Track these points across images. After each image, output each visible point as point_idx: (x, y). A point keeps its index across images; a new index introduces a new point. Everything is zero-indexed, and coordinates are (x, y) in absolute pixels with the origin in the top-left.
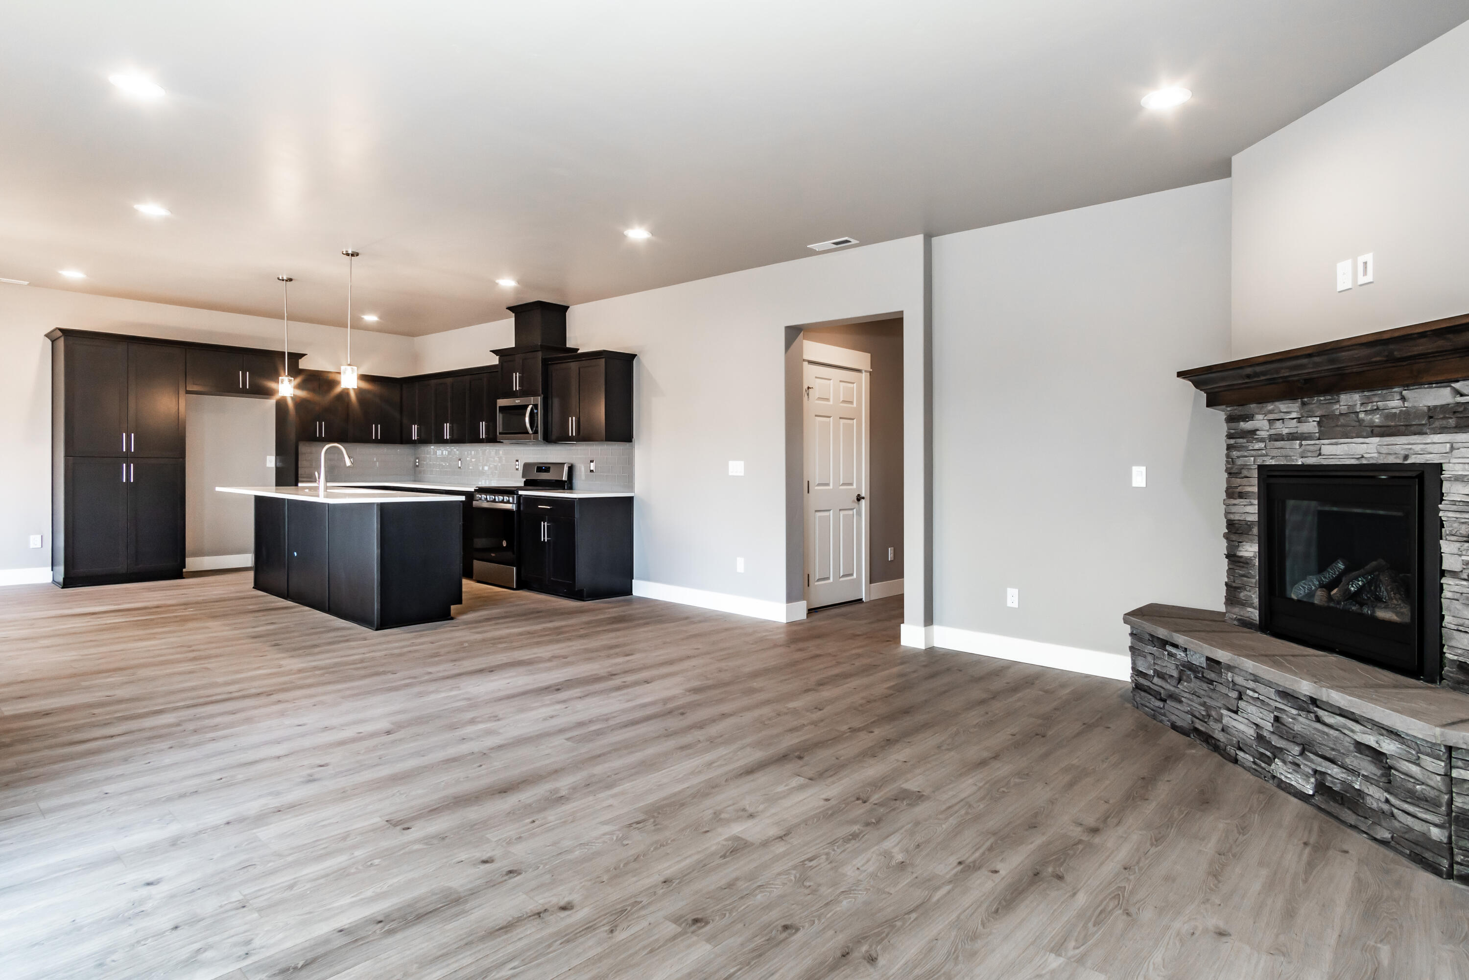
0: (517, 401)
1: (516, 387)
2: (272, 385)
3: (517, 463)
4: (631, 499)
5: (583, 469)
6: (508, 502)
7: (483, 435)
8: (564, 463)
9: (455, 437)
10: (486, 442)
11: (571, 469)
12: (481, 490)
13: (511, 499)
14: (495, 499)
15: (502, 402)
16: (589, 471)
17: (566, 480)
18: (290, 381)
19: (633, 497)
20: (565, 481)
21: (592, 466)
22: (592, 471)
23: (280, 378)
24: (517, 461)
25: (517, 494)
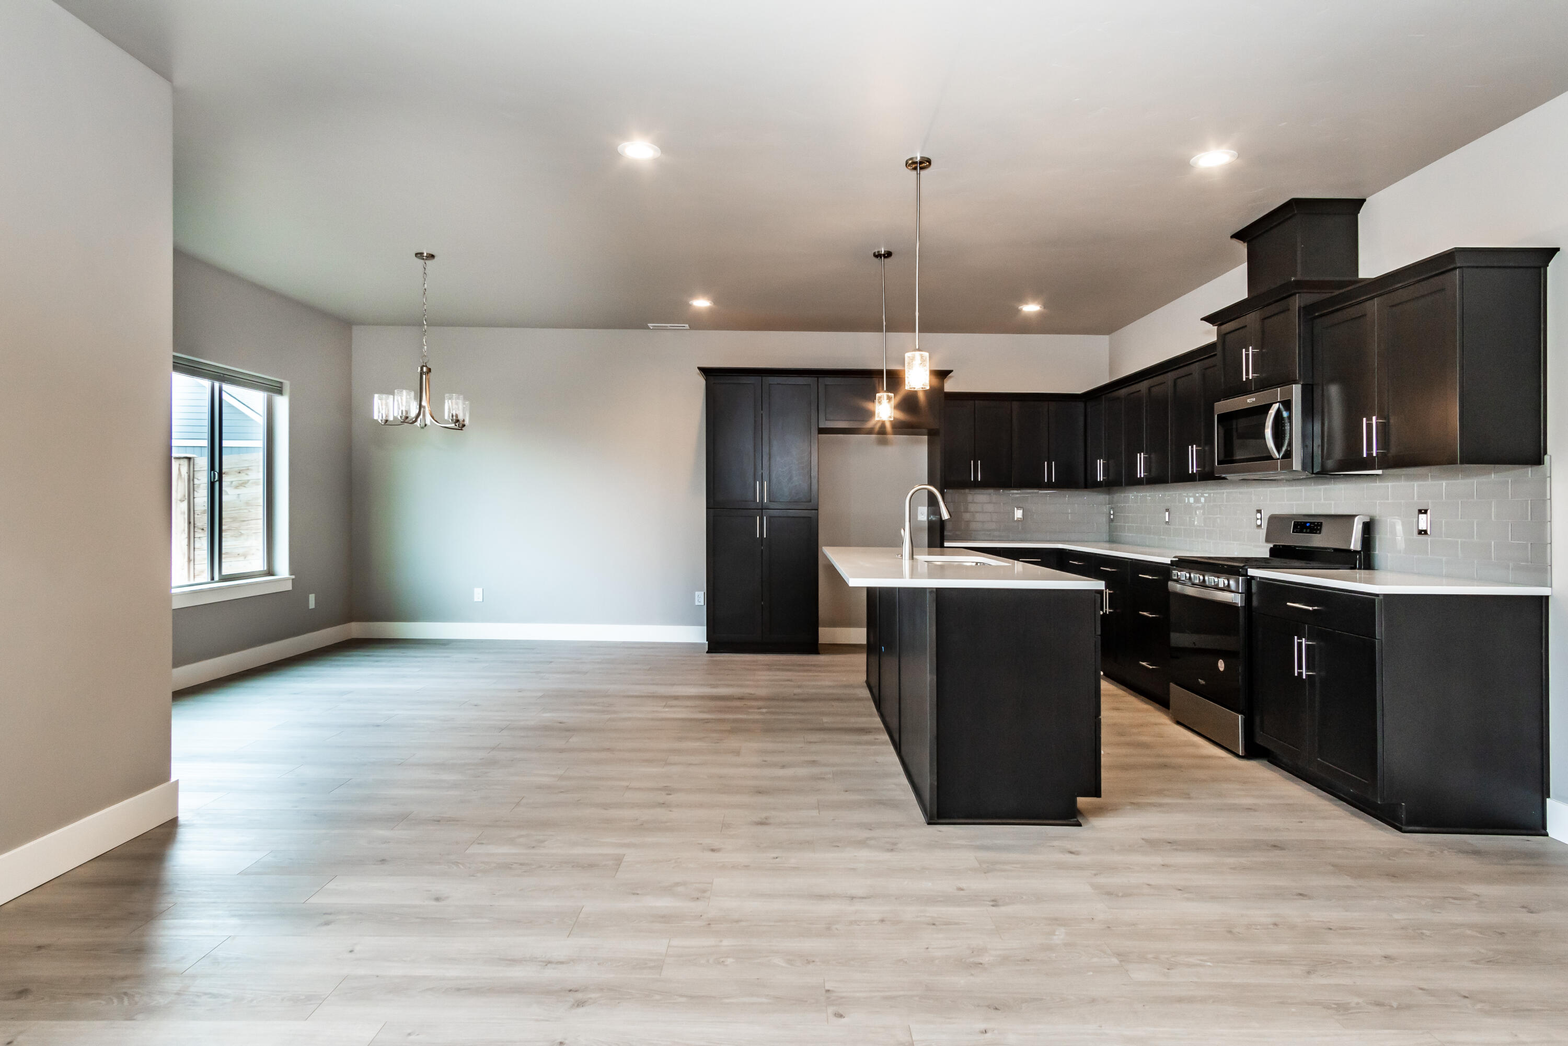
0: (1248, 401)
1: (1248, 373)
2: (869, 405)
3: (1259, 516)
4: (1542, 601)
5: (1399, 528)
6: (1227, 589)
7: (1193, 468)
8: (1355, 516)
9: (1153, 474)
10: (1200, 480)
11: (1368, 528)
12: (1183, 563)
13: (1232, 583)
14: (1204, 579)
15: (1223, 406)
16: (1416, 532)
17: (1359, 548)
18: (889, 398)
19: (1547, 597)
20: (1356, 552)
21: (1424, 522)
22: (1423, 532)
23: (878, 395)
24: (1259, 511)
25: (1246, 575)
